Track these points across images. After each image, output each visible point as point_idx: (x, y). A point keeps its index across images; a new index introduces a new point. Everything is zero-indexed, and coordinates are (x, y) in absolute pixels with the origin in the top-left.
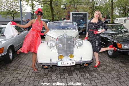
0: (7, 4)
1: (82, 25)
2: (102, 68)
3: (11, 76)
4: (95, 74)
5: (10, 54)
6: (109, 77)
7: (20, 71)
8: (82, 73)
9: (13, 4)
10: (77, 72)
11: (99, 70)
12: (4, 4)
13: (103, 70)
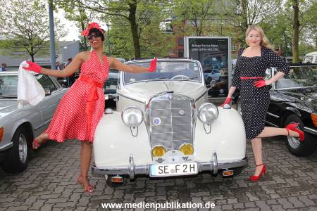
0: (15, 21)
1: (215, 72)
2: (273, 182)
3: (21, 205)
4: (252, 198)
5: (20, 148)
6: (293, 205)
7: (48, 192)
8: (218, 196)
9: (32, 19)
10: (205, 193)
11: (263, 188)
12: (7, 21)
13: (276, 188)
